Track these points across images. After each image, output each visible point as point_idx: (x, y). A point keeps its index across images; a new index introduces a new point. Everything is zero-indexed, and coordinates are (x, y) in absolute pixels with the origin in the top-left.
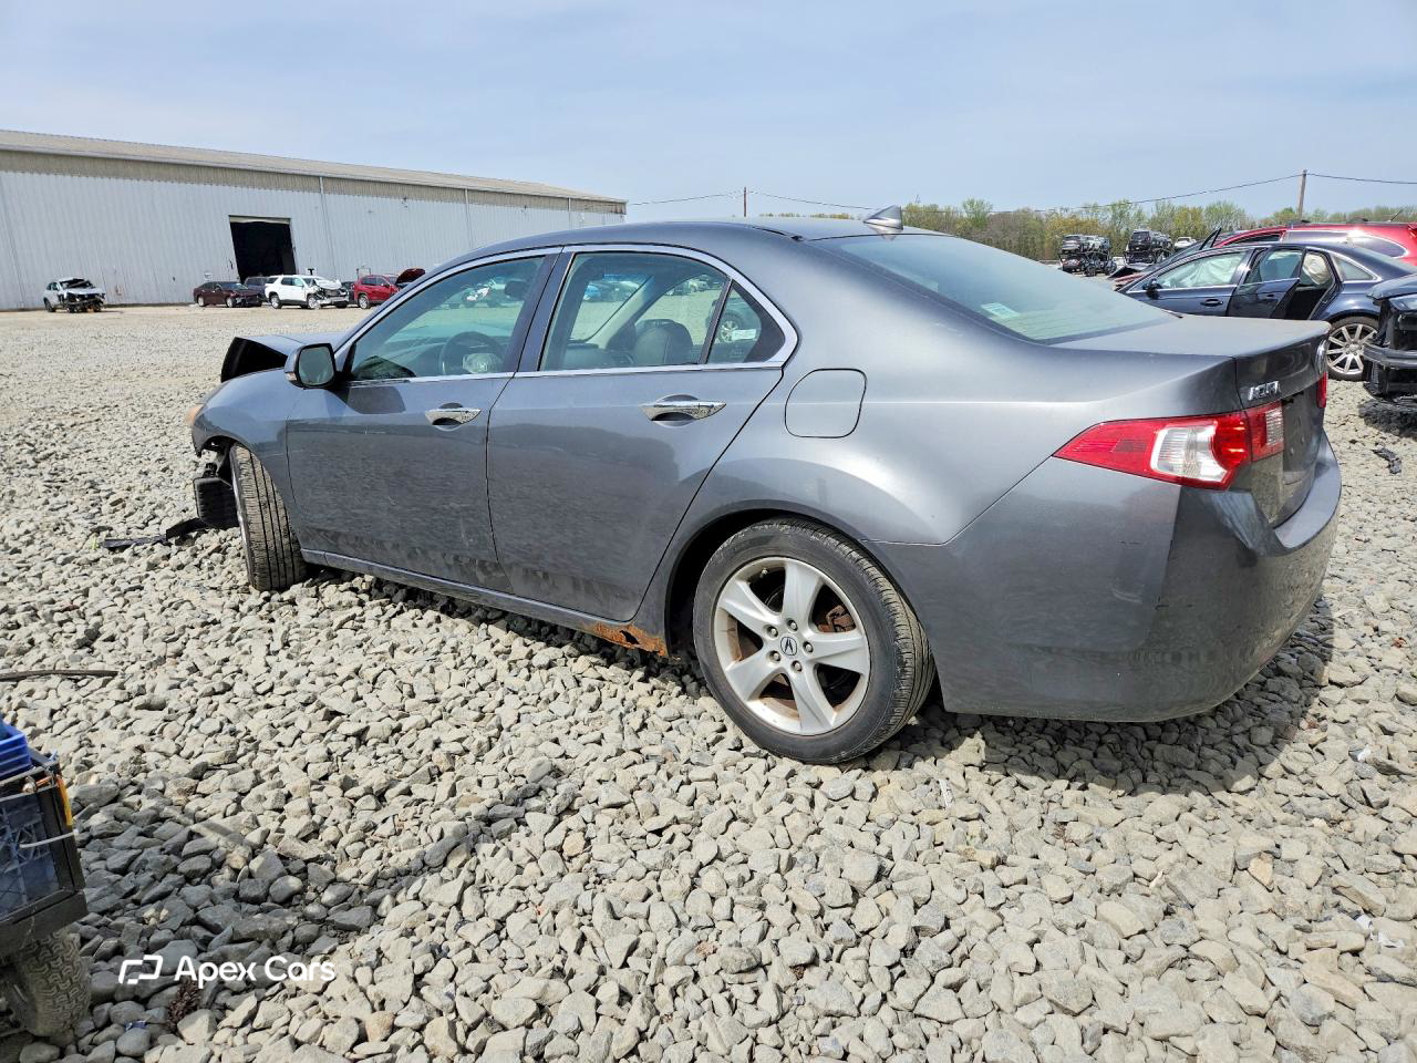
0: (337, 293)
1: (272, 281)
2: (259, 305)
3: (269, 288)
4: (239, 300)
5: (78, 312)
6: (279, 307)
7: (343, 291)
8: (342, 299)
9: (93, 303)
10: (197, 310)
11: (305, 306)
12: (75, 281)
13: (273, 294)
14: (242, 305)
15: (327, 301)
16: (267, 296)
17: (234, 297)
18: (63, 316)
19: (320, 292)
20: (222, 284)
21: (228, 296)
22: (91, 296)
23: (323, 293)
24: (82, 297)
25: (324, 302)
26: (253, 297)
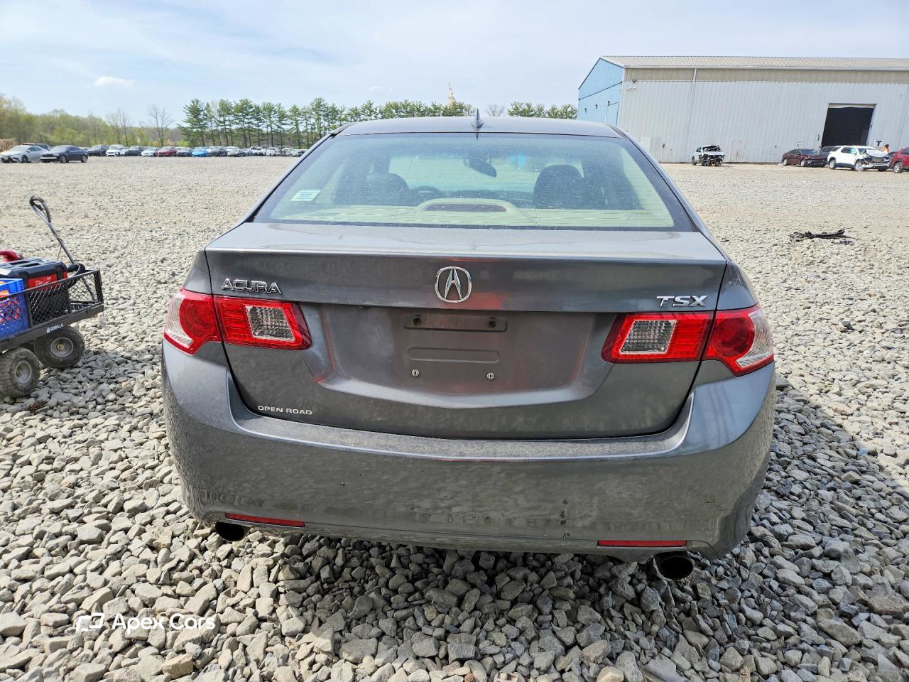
0: (882, 160)
1: (835, 150)
2: (823, 166)
3: (832, 154)
4: (809, 162)
5: (707, 166)
6: (834, 168)
7: (887, 158)
8: (884, 165)
9: (716, 161)
10: (782, 168)
11: (853, 168)
12: (712, 147)
13: (833, 159)
14: (812, 165)
15: (870, 165)
16: (828, 160)
17: (807, 160)
18: (699, 168)
19: (867, 159)
20: (802, 150)
21: (803, 159)
22: (717, 156)
23: (870, 159)
24: (712, 156)
25: (867, 166)
26: (820, 160)
